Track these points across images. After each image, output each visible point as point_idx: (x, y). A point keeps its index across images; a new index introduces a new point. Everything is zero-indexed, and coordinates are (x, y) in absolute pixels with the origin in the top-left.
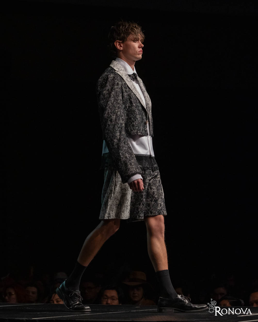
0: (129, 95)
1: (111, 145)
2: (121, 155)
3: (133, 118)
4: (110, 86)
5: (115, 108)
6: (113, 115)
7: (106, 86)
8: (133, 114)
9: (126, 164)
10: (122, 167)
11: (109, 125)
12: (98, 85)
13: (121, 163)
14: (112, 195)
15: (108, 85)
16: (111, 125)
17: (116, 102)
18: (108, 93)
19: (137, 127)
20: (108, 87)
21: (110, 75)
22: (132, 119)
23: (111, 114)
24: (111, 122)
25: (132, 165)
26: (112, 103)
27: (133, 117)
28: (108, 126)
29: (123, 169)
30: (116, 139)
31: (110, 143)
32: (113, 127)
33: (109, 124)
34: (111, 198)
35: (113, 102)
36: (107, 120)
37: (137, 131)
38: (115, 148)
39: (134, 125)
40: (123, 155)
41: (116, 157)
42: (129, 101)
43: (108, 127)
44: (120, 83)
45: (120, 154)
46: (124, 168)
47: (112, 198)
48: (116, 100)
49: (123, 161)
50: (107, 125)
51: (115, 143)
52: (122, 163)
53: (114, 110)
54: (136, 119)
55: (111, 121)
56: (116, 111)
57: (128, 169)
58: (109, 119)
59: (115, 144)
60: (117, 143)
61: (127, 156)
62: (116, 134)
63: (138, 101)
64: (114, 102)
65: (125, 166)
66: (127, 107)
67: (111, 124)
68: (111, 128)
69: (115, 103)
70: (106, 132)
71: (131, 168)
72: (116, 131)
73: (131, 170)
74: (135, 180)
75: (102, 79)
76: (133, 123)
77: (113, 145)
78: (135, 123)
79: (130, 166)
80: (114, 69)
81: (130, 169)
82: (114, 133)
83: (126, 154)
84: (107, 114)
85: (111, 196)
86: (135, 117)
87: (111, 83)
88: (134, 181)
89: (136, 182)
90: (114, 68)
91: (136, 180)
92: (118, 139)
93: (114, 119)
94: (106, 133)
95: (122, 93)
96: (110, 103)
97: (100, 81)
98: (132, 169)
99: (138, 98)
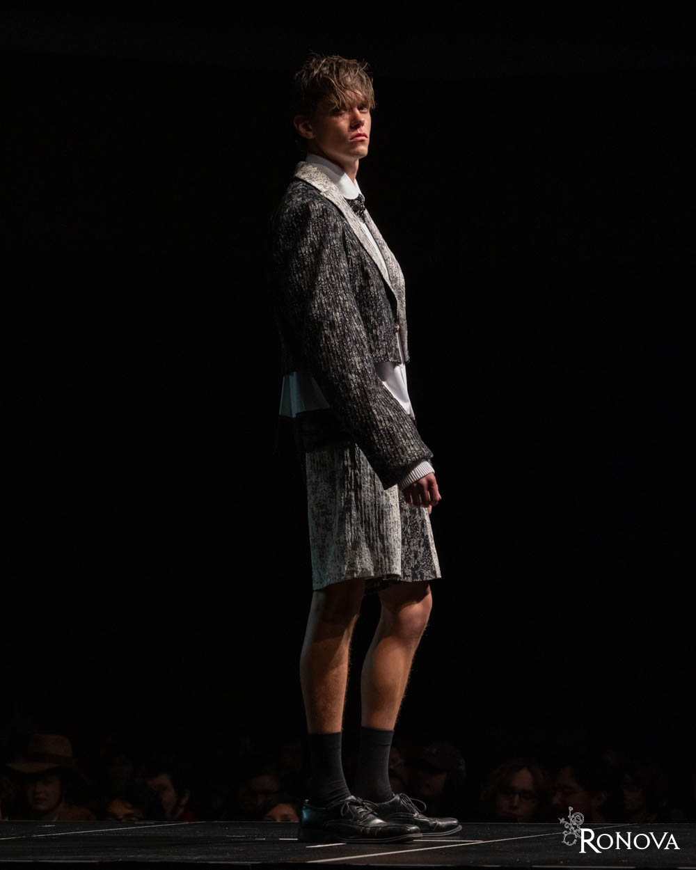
0: (359, 257)
1: (343, 389)
2: (376, 413)
3: (375, 319)
4: (316, 234)
5: (337, 290)
6: (335, 312)
7: (304, 234)
8: (373, 306)
9: (392, 438)
10: (382, 447)
11: (327, 338)
12: (280, 230)
13: (377, 436)
14: (354, 513)
15: (311, 230)
16: (333, 336)
17: (337, 276)
18: (311, 251)
19: (385, 340)
20: (312, 237)
21: (315, 205)
22: (372, 319)
23: (329, 309)
24: (331, 330)
25: (408, 438)
26: (327, 278)
27: (374, 316)
28: (324, 339)
29: (387, 450)
30: (355, 373)
31: (339, 384)
32: (341, 343)
33: (326, 336)
34: (351, 521)
35: (328, 276)
36: (321, 324)
37: (385, 352)
38: (354, 397)
39: (377, 335)
40: (380, 413)
41: (362, 420)
42: (360, 273)
43: (326, 342)
44: (339, 224)
45: (373, 413)
46: (389, 447)
47: (353, 522)
48: (335, 270)
49: (383, 430)
50: (322, 338)
51: (354, 384)
52: (382, 435)
53: (336, 297)
54: (381, 321)
55: (332, 325)
56: (340, 300)
57: (401, 449)
58: (326, 323)
59: (353, 386)
60: (358, 384)
61: (391, 415)
62: (351, 361)
63: (377, 274)
64: (331, 277)
65: (392, 443)
66: (357, 289)
67: (332, 333)
68: (335, 345)
69: (333, 279)
70: (320, 357)
71: (409, 446)
72: (349, 352)
73: (410, 452)
74: (421, 478)
75: (292, 215)
76: (374, 331)
77: (349, 390)
78: (381, 332)
79: (404, 442)
80: (312, 186)
81: (406, 449)
82: (347, 357)
83: (388, 410)
84: (319, 309)
85: (351, 515)
86: (380, 315)
87: (318, 225)
88: (417, 482)
89: (424, 481)
90: (314, 184)
91: (423, 477)
92: (360, 371)
93: (339, 319)
94: (320, 359)
95: (346, 250)
96: (322, 280)
97: (286, 222)
98: (412, 448)
99: (376, 265)
